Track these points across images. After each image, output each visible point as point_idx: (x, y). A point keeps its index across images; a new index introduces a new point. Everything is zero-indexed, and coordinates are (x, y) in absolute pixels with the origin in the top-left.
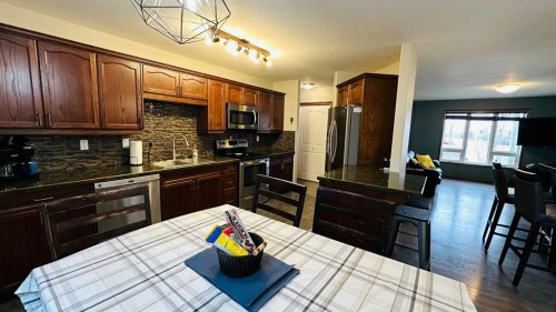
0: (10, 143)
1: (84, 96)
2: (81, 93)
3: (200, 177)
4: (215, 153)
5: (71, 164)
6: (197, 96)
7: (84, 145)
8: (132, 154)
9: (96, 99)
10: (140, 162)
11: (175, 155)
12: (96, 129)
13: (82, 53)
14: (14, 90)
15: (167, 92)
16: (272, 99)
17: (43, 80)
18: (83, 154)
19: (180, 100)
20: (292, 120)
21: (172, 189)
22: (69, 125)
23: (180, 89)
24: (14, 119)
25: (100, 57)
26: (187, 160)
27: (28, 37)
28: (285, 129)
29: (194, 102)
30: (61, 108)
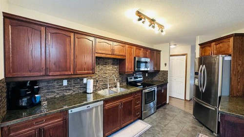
0: (28, 85)
1: (67, 56)
2: (65, 55)
3: (124, 100)
4: (127, 84)
5: (58, 94)
6: (121, 54)
7: (65, 83)
8: (88, 87)
9: (72, 58)
10: (92, 91)
11: (108, 86)
12: (72, 75)
13: (67, 33)
14: (32, 55)
15: (107, 52)
16: (155, 54)
17: (47, 49)
18: (65, 88)
19: (113, 56)
20: (166, 64)
21: (109, 109)
22: (58, 73)
23: (113, 50)
24: (30, 71)
25: (76, 34)
26: (114, 89)
27: (41, 25)
28: (161, 69)
29: (119, 57)
30: (55, 64)
